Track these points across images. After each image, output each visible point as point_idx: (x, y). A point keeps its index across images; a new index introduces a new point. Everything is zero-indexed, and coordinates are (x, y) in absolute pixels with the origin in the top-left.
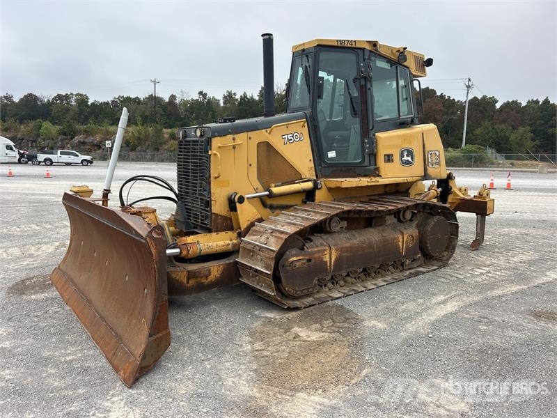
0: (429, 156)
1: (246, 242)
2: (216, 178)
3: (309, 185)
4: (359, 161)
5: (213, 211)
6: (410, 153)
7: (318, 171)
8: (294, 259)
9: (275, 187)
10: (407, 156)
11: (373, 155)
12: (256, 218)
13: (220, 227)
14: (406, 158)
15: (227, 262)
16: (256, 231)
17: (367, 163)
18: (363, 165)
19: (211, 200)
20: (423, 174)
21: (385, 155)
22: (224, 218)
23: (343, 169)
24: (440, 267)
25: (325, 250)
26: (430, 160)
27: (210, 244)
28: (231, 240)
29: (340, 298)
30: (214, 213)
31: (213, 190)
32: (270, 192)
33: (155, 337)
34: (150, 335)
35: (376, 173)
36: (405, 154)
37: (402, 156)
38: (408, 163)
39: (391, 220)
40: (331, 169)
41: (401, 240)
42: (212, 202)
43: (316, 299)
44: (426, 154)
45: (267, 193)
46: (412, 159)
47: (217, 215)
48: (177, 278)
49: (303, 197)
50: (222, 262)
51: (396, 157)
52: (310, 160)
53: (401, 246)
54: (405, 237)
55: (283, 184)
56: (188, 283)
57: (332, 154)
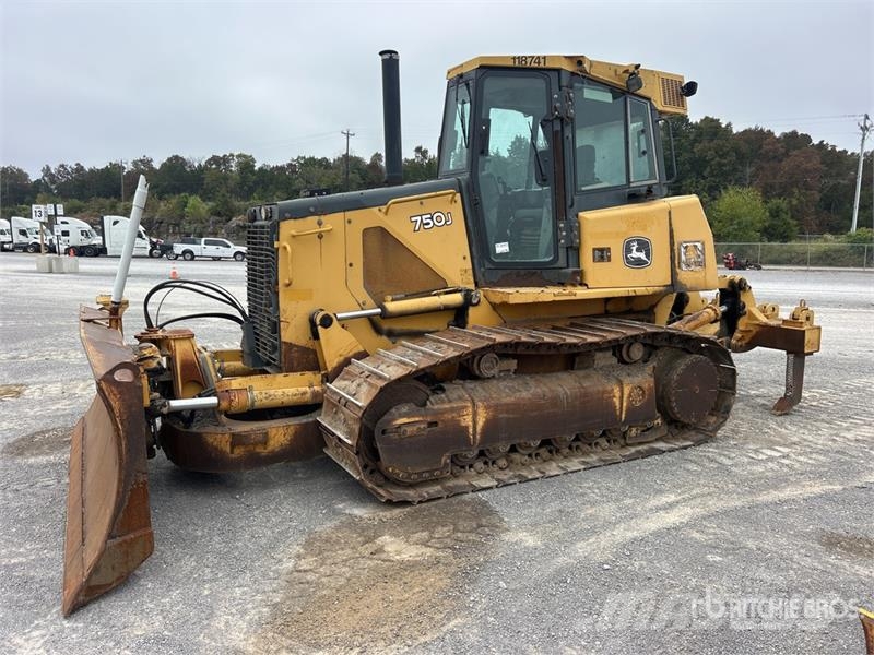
0: (682, 250)
1: (332, 390)
2: (288, 285)
3: (457, 298)
4: (547, 260)
5: (283, 339)
6: (644, 245)
7: (479, 276)
8: (405, 420)
9: (393, 300)
10: (638, 250)
11: (574, 250)
12: (356, 350)
13: (295, 364)
14: (635, 254)
15: (304, 421)
16: (348, 373)
17: (562, 262)
18: (556, 266)
19: (280, 321)
20: (669, 283)
21: (594, 250)
22: (304, 350)
23: (523, 272)
24: (698, 443)
25: (466, 407)
26: (683, 258)
27: (272, 392)
28: (311, 386)
29: (490, 488)
30: (285, 342)
31: (282, 304)
32: (383, 308)
33: (119, 540)
34: (110, 536)
35: (578, 279)
36: (634, 248)
37: (628, 250)
38: (639, 263)
39: (605, 359)
40: (501, 272)
41: (618, 394)
42: (282, 324)
43: (446, 489)
44: (676, 247)
45: (379, 310)
46: (647, 255)
47: (290, 345)
48: (215, 444)
49: (451, 317)
50: (294, 422)
51: (616, 254)
52: (465, 258)
53: (618, 404)
54: (626, 390)
55: (408, 297)
56: (232, 452)
57: (502, 248)
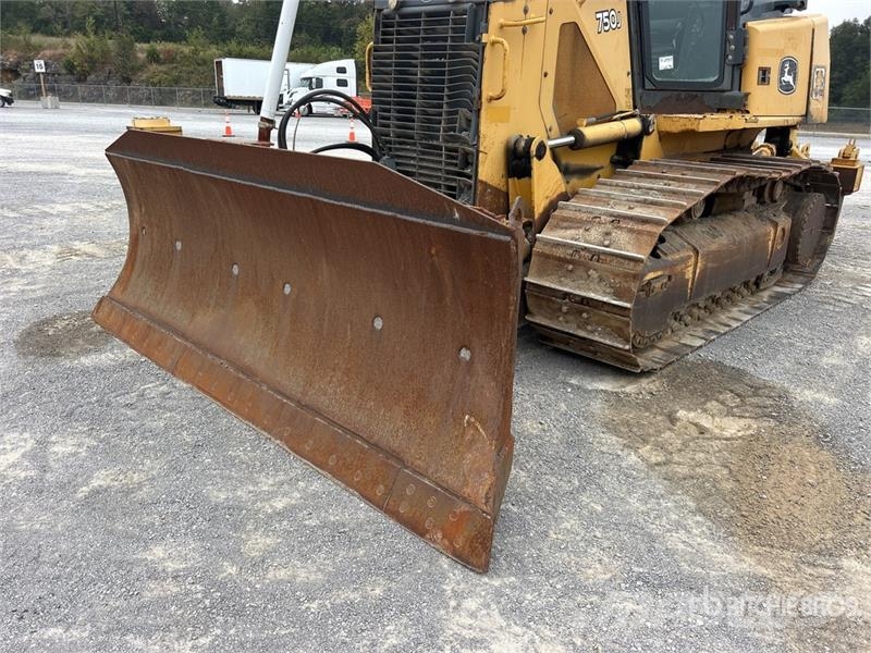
0: (815, 76)
1: (547, 243)
2: (491, 99)
3: (634, 125)
4: (712, 79)
5: (480, 177)
6: (793, 67)
7: (638, 99)
8: (651, 276)
9: (588, 125)
10: (789, 74)
11: (740, 66)
12: (558, 192)
14: (786, 77)
16: (565, 219)
17: (726, 84)
18: (720, 88)
19: (478, 152)
20: (804, 113)
21: (760, 69)
22: (496, 190)
23: (683, 95)
25: (689, 257)
26: (815, 84)
29: (701, 347)
30: (482, 182)
31: (483, 129)
32: (579, 136)
36: (786, 70)
37: (782, 72)
38: (788, 88)
39: (749, 199)
40: (660, 95)
41: (772, 238)
42: (481, 155)
43: (669, 351)
44: (812, 72)
45: (572, 138)
46: (794, 79)
47: (484, 184)
51: (774, 76)
52: (628, 74)
54: (777, 232)
55: (598, 120)
57: (666, 63)
